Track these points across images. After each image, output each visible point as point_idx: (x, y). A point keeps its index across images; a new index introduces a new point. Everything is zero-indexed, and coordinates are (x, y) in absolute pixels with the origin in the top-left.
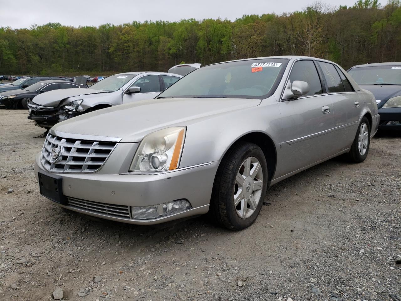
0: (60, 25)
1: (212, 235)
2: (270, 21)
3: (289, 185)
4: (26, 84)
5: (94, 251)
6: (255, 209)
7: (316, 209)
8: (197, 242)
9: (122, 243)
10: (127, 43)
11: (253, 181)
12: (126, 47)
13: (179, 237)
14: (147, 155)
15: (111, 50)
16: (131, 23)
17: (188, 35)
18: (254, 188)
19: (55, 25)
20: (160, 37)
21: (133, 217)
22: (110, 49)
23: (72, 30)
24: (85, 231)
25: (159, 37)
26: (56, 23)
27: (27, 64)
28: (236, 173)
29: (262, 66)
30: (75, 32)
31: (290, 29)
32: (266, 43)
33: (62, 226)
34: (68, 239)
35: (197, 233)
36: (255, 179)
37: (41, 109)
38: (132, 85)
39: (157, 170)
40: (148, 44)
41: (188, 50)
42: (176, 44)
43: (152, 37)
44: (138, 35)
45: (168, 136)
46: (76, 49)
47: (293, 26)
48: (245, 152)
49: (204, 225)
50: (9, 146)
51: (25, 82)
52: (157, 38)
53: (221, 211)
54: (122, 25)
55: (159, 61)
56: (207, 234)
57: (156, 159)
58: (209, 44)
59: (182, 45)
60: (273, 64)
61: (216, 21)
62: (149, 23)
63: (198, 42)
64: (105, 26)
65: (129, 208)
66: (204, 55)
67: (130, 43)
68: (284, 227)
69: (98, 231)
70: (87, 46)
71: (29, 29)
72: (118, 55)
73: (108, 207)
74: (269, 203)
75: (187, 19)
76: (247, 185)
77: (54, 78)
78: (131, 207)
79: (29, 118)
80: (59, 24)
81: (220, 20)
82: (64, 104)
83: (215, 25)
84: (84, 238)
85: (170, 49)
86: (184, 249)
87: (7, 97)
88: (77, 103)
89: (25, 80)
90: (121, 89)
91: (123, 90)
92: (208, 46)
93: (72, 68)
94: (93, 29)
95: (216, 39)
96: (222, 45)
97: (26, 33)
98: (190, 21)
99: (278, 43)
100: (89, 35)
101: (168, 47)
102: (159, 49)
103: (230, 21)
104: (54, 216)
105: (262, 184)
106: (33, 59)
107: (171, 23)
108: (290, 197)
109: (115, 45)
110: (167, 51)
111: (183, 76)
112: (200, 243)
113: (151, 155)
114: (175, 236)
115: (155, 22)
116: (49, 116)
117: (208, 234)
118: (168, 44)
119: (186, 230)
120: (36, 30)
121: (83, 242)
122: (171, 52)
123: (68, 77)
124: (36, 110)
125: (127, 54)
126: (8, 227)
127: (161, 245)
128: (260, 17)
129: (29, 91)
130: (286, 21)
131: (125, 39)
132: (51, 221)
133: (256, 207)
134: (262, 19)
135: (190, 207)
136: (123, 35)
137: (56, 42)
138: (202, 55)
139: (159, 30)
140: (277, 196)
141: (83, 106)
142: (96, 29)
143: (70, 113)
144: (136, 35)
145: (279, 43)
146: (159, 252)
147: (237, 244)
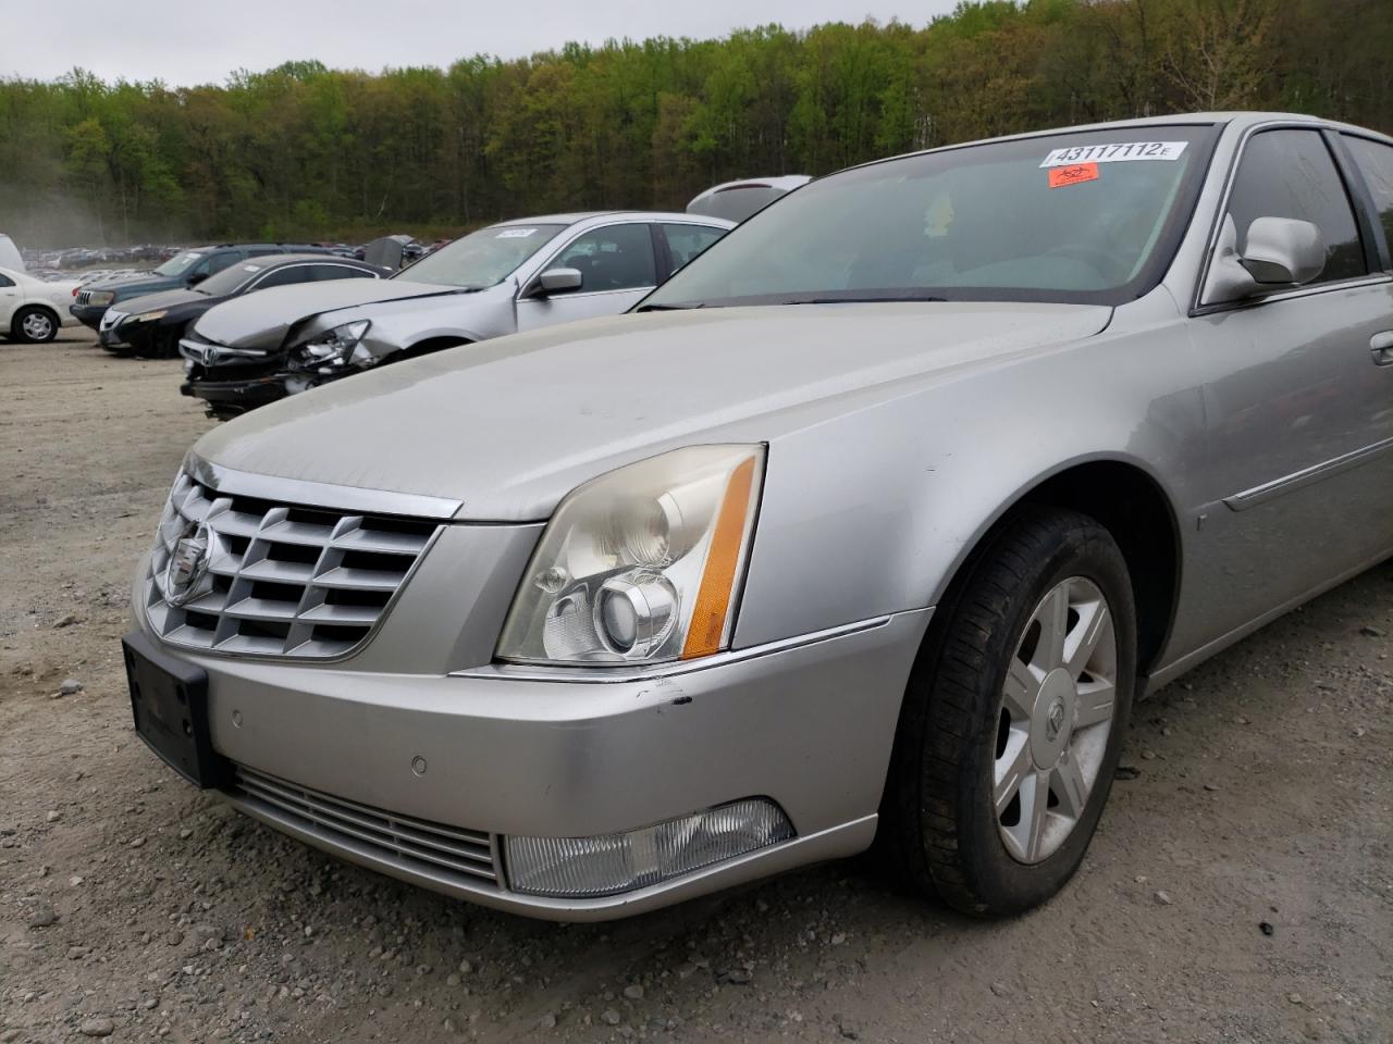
0: (323, 67)
1: (882, 937)
2: (1057, 20)
3: (1204, 677)
4: (204, 269)
5: (347, 1012)
6: (1079, 810)
7: (1357, 802)
8: (817, 976)
9: (475, 968)
10: (545, 122)
11: (1075, 688)
12: (543, 134)
13: (732, 945)
14: (576, 585)
15: (491, 148)
16: (559, 50)
17: (758, 85)
18: (1076, 718)
19: (306, 70)
20: (660, 94)
21: (512, 882)
22: (487, 145)
23: (362, 84)
24: (323, 893)
25: (655, 94)
26: (308, 60)
27: (217, 206)
28: (1006, 663)
29: (1094, 158)
30: (369, 91)
31: (1135, 48)
32: (1043, 101)
33: (234, 860)
34: (247, 937)
35: (814, 924)
36: (1085, 678)
37: (225, 357)
38: (553, 264)
39: (625, 655)
40: (619, 120)
41: (756, 136)
42: (715, 119)
43: (632, 97)
44: (584, 90)
45: (675, 492)
46: (375, 147)
47: (1148, 33)
48: (1048, 560)
49: (843, 883)
50: (113, 495)
51: (198, 263)
52: (649, 100)
53: (930, 841)
54: (529, 58)
55: (656, 182)
56: (859, 934)
57: (618, 605)
58: (831, 114)
59: (735, 120)
60: (1146, 150)
61: (859, 28)
62: (620, 46)
63: (796, 110)
64: (472, 62)
65: (491, 842)
66: (815, 153)
67: (555, 120)
68: (1221, 901)
69: (381, 896)
70: (411, 136)
71: (223, 85)
72: (517, 164)
73: (399, 827)
74: (1131, 770)
75: (752, 28)
76: (1051, 709)
77: (296, 247)
78: (500, 838)
79: (186, 391)
80: (318, 64)
81: (872, 27)
82: (302, 337)
83: (855, 44)
84: (315, 934)
85: (693, 137)
86: (757, 1019)
87: (137, 317)
88: (350, 334)
89: (197, 256)
90: (511, 279)
91: (517, 283)
92: (827, 123)
93: (361, 215)
94: (429, 77)
95: (857, 94)
96: (881, 117)
97: (214, 101)
98: (765, 35)
99: (1088, 101)
100: (417, 99)
101: (685, 128)
102: (655, 140)
103: (908, 28)
104: (213, 809)
105: (1112, 696)
106: (235, 187)
107: (700, 45)
108: (1216, 734)
109: (504, 129)
110: (682, 142)
111: (737, 224)
112: (830, 986)
113: (595, 582)
114: (715, 940)
115: (641, 44)
116: (252, 384)
117: (864, 934)
118: (688, 119)
119: (764, 907)
120: (245, 87)
121: (309, 953)
122: (697, 146)
123: (350, 244)
124: (207, 363)
125: (546, 158)
126: (21, 858)
127: (648, 984)
128: (1020, 9)
129: (209, 294)
130: (1119, 18)
131: (539, 107)
132: (196, 834)
133: (1084, 803)
134: (1027, 15)
135: (787, 829)
136: (531, 92)
137: (309, 127)
138: (807, 154)
139: (654, 71)
140: (1159, 727)
141: (371, 345)
142: (440, 76)
143: (323, 370)
144: (575, 92)
145: (1093, 102)
146: (637, 1028)
147: (1009, 995)
